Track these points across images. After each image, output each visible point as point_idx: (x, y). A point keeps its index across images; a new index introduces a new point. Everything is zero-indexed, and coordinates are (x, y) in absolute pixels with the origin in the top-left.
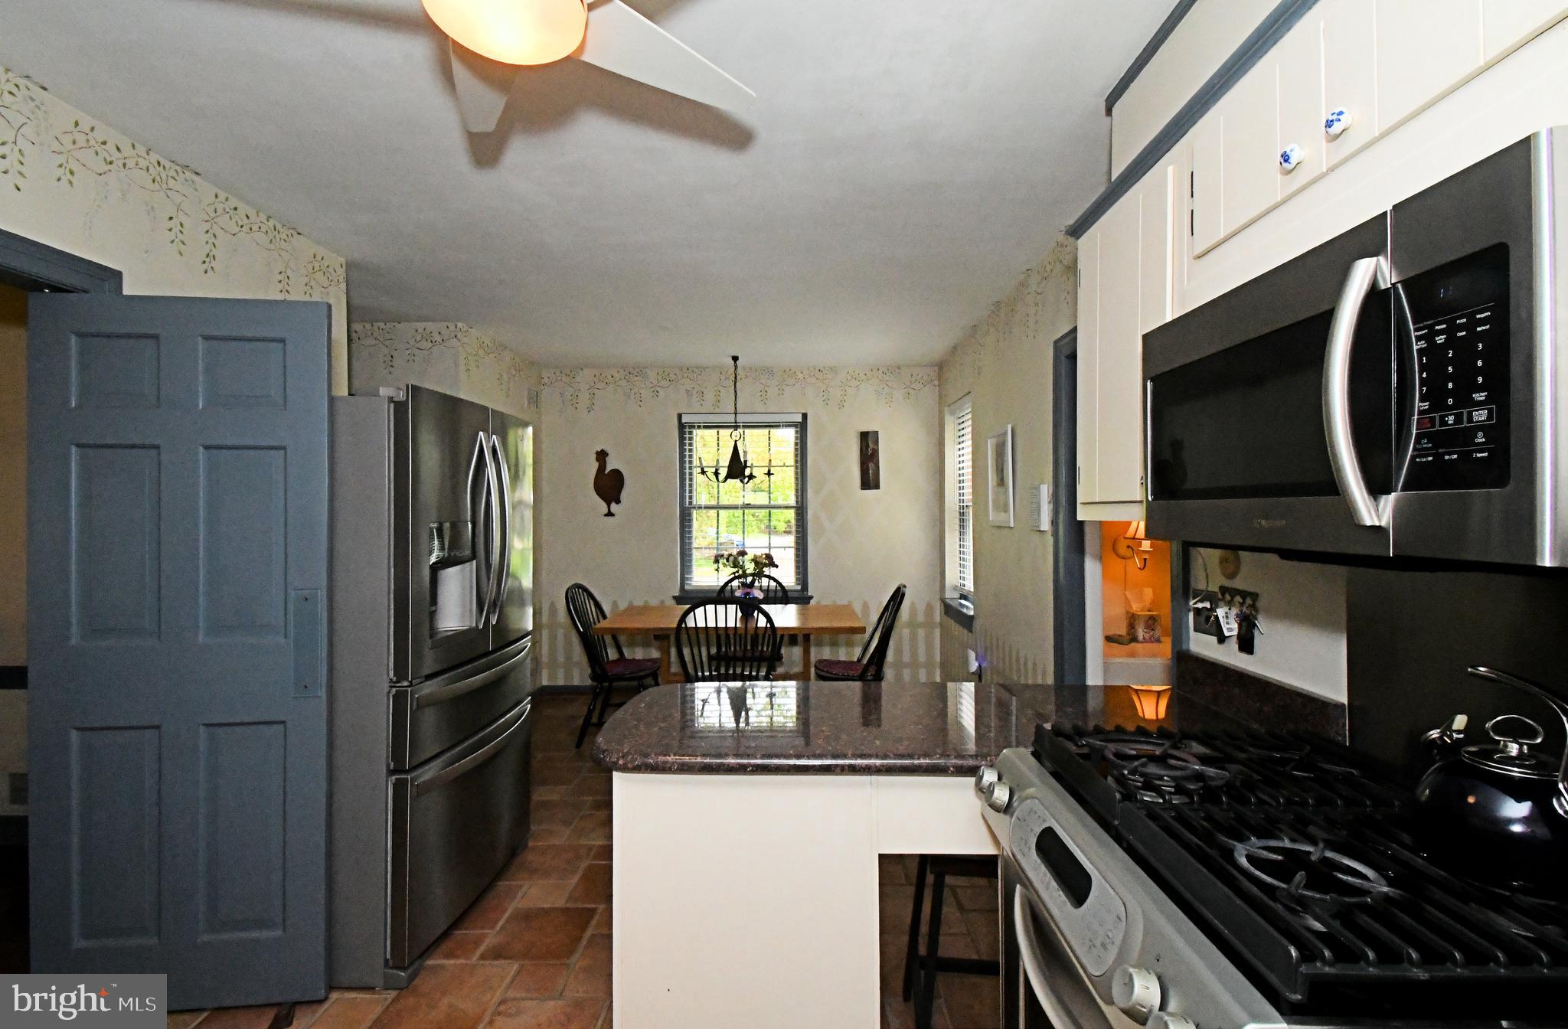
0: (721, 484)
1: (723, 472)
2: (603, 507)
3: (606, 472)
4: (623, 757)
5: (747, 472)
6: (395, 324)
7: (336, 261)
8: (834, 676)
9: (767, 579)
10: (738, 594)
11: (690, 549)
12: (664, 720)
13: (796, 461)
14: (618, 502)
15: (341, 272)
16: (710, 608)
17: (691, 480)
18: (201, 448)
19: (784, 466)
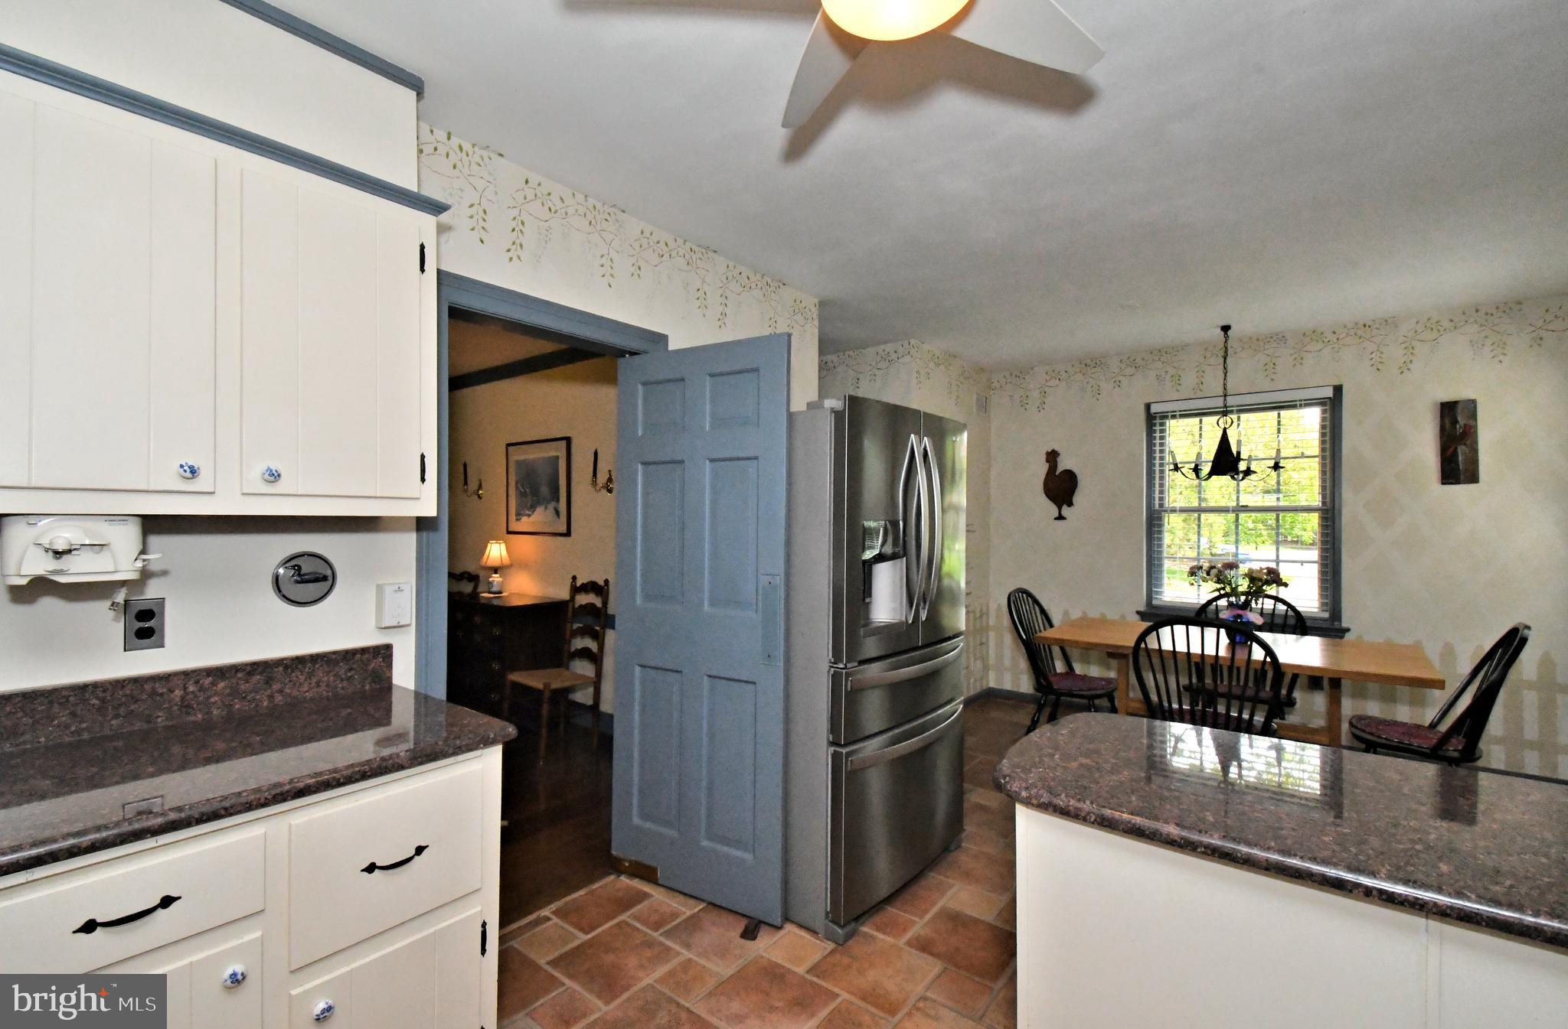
0: (1203, 483)
1: (1206, 469)
2: (1053, 510)
3: (1057, 473)
4: (1027, 788)
5: (1242, 466)
6: (861, 350)
7: (811, 302)
8: (1384, 741)
9: (1273, 602)
10: (1224, 615)
11: (1160, 559)
12: (1087, 754)
13: (1323, 450)
14: (1070, 504)
15: (815, 311)
16: (1180, 629)
17: (1162, 478)
18: (708, 461)
19: (1303, 456)
